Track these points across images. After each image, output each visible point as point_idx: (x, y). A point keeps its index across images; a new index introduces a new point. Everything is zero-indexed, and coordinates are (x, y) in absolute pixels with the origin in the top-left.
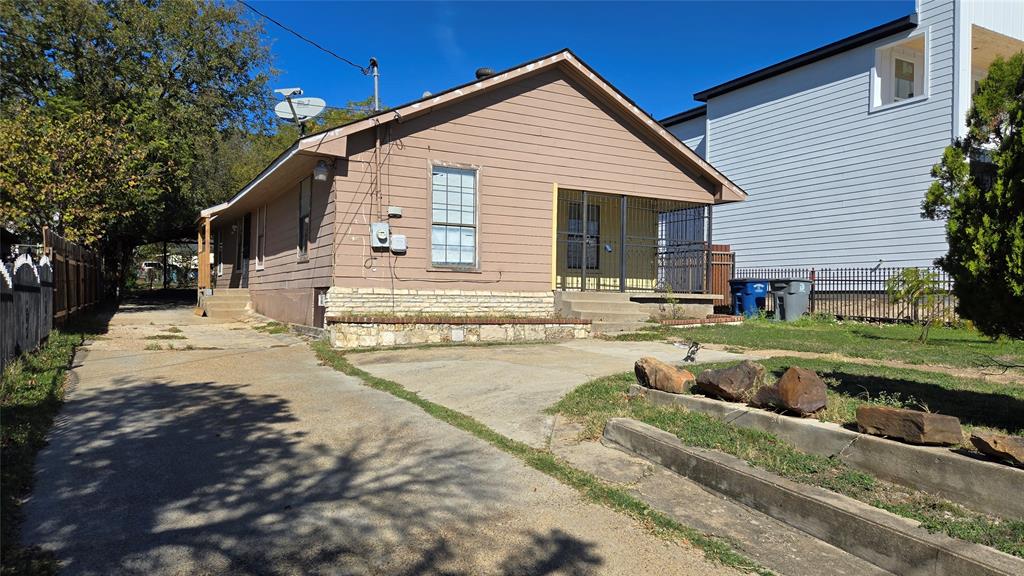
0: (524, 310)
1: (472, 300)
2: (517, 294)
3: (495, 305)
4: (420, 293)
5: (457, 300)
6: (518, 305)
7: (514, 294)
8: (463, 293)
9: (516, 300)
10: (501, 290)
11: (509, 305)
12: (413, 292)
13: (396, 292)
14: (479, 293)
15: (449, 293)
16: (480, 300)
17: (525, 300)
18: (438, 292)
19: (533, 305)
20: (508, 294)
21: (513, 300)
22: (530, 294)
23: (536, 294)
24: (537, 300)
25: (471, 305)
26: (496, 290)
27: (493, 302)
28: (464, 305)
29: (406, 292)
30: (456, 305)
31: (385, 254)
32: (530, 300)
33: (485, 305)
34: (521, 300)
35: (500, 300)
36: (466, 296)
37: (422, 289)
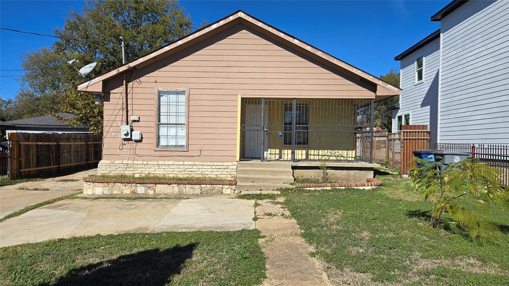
0: (215, 173)
1: (180, 167)
2: (212, 164)
3: (196, 170)
4: (149, 163)
5: (171, 167)
6: (211, 170)
7: (209, 164)
8: (175, 163)
9: (210, 167)
10: (201, 161)
11: (205, 170)
12: (145, 163)
13: (135, 162)
14: (186, 163)
15: (167, 163)
16: (185, 167)
17: (216, 167)
18: (160, 163)
19: (222, 170)
20: (205, 164)
21: (208, 167)
22: (221, 164)
23: (224, 164)
24: (224, 167)
25: (180, 170)
26: (197, 161)
27: (195, 168)
28: (176, 170)
29: (141, 162)
30: (170, 170)
31: (130, 142)
32: (219, 167)
33: (189, 170)
34: (214, 167)
35: (199, 167)
36: (177, 165)
37: (151, 161)
